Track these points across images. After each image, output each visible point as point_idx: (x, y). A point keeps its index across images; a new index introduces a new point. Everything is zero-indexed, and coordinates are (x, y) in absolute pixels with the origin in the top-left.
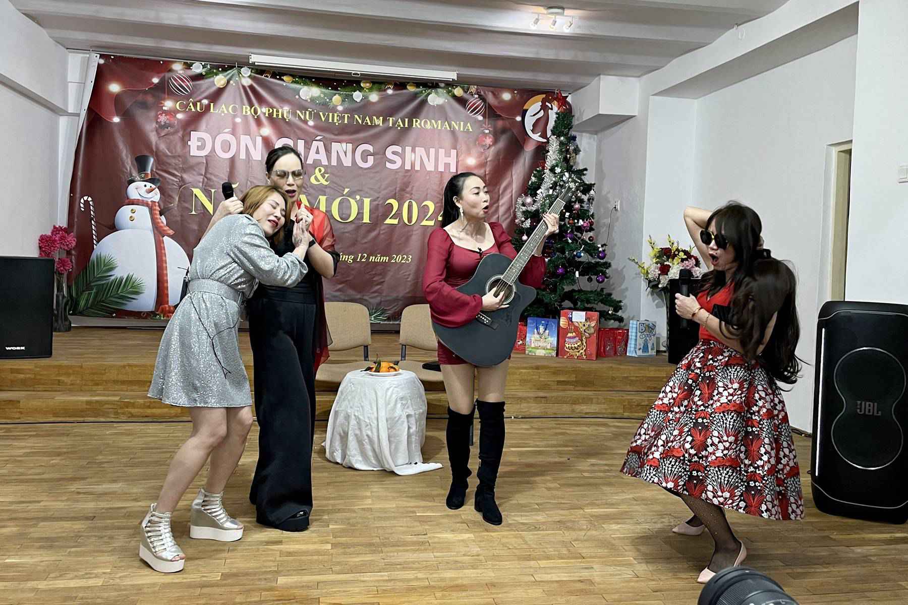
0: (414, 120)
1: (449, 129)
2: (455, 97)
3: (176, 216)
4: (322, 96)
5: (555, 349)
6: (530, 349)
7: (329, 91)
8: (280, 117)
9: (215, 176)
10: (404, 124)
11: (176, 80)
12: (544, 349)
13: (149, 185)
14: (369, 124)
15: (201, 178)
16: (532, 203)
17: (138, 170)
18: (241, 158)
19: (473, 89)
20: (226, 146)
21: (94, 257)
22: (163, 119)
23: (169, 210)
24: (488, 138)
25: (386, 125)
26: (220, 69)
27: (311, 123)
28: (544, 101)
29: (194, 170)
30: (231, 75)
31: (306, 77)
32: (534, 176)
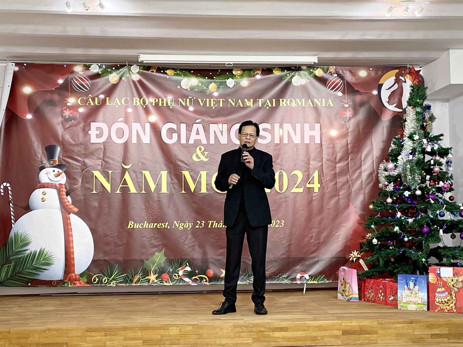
0: (281, 100)
1: (312, 105)
2: (316, 77)
3: (80, 195)
4: (200, 85)
5: (426, 303)
6: (402, 304)
7: (206, 80)
8: (165, 105)
9: (112, 159)
10: (272, 104)
11: (77, 80)
12: (415, 304)
13: (57, 170)
14: (242, 106)
15: (99, 162)
16: (394, 168)
17: (48, 159)
18: (133, 142)
19: (332, 69)
20: (120, 133)
21: (12, 234)
22: (67, 113)
23: (73, 191)
24: (347, 111)
25: (256, 106)
26: (114, 68)
27: (191, 109)
28: (397, 76)
29: (94, 155)
30: (123, 72)
31: (186, 70)
32: (394, 144)
